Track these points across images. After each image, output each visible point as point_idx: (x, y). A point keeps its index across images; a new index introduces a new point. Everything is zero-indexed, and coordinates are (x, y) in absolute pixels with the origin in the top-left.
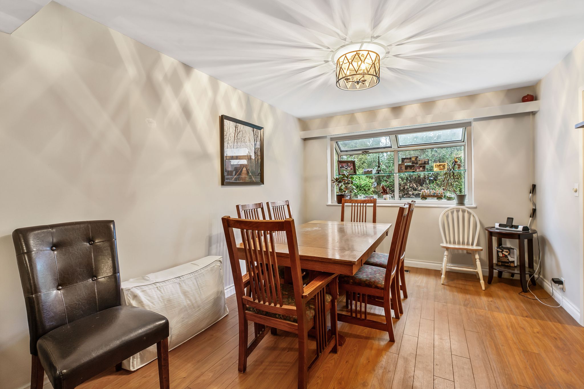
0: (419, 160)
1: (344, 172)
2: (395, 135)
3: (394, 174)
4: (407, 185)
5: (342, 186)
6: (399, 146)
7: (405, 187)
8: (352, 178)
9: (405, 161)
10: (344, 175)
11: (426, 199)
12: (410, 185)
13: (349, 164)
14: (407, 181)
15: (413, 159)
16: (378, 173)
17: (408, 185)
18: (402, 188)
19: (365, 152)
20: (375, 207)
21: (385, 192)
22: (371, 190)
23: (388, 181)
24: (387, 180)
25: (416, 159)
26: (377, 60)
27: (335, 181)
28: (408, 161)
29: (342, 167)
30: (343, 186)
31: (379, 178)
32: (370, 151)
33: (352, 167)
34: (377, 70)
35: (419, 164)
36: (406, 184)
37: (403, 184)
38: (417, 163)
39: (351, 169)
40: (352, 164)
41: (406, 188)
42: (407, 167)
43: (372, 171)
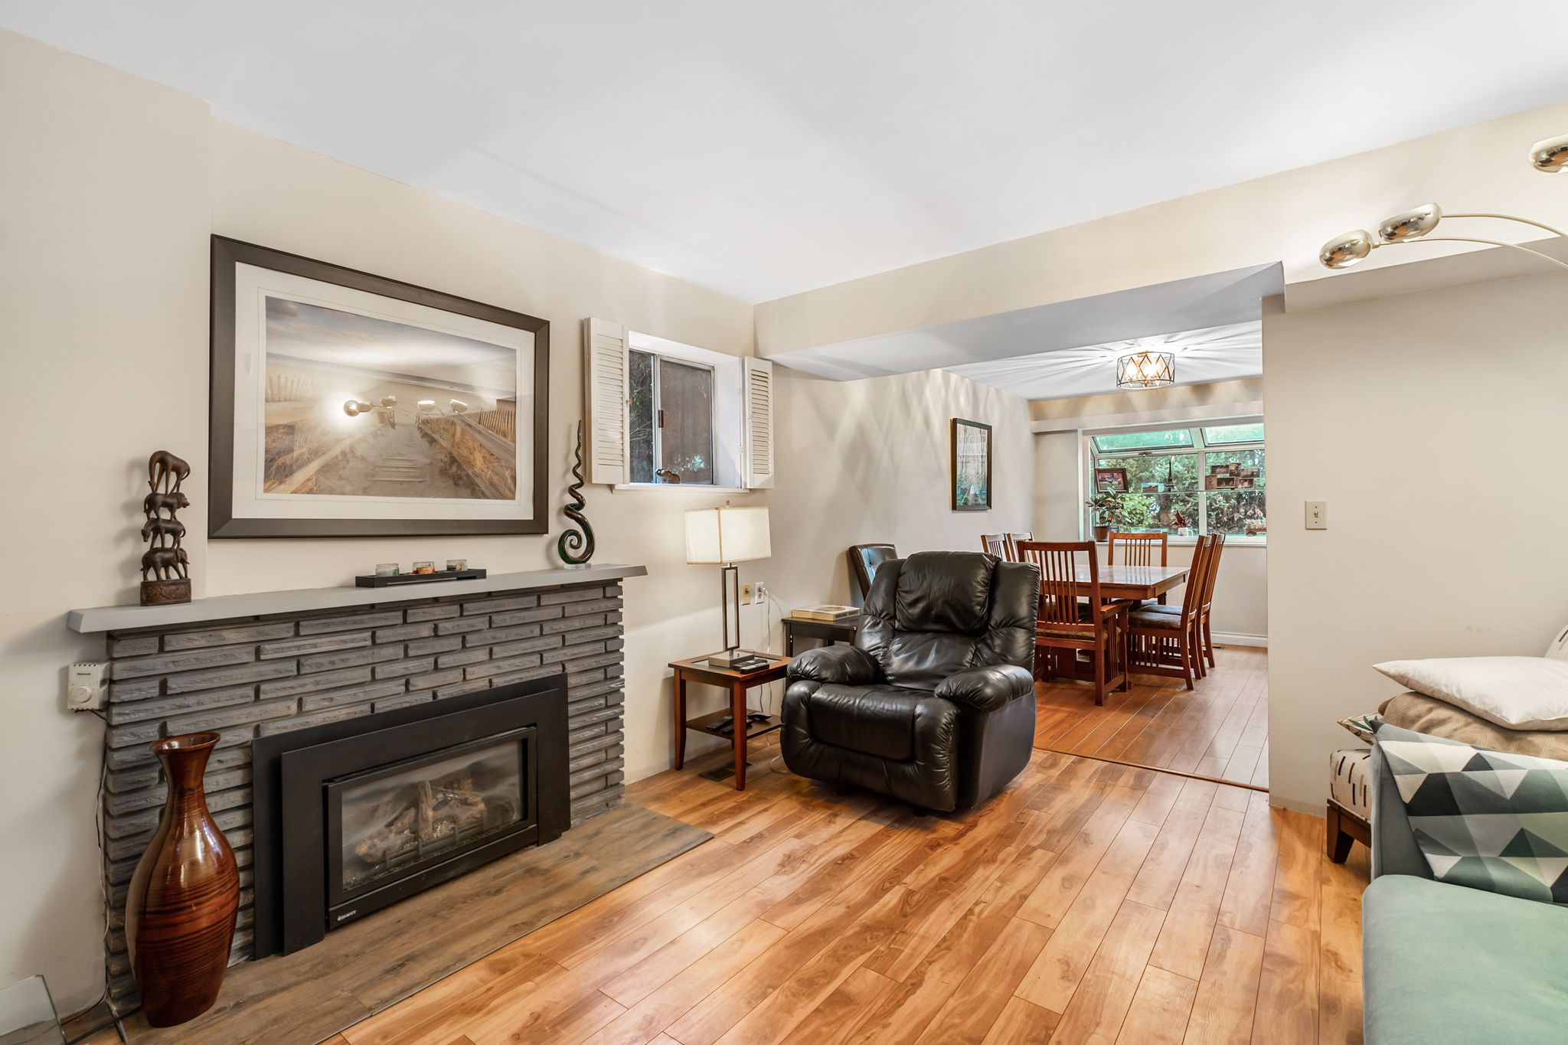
0: (1243, 470)
1: (1108, 488)
2: (1199, 429)
3: (1199, 493)
4: (1238, 512)
5: (1104, 512)
6: (1207, 445)
7: (1233, 517)
8: (1123, 499)
9: (1218, 470)
10: (1108, 494)
11: (1255, 534)
12: (1246, 512)
13: (1115, 474)
14: (1239, 503)
15: (1232, 468)
16: (1169, 490)
17: (1242, 510)
18: (1225, 518)
19: (1144, 453)
20: (1164, 547)
21: (1181, 522)
22: (1147, 524)
23: (1188, 502)
24: (1187, 498)
25: (1237, 468)
26: (1171, 361)
27: (1093, 503)
28: (1223, 470)
29: (1103, 480)
30: (1107, 512)
31: (1167, 498)
32: (1154, 452)
33: (1119, 480)
34: (1171, 373)
35: (1242, 475)
36: (1236, 509)
37: (1229, 508)
38: (1238, 475)
39: (1119, 483)
40: (1120, 475)
41: (1236, 519)
42: (1220, 482)
43: (1157, 486)
